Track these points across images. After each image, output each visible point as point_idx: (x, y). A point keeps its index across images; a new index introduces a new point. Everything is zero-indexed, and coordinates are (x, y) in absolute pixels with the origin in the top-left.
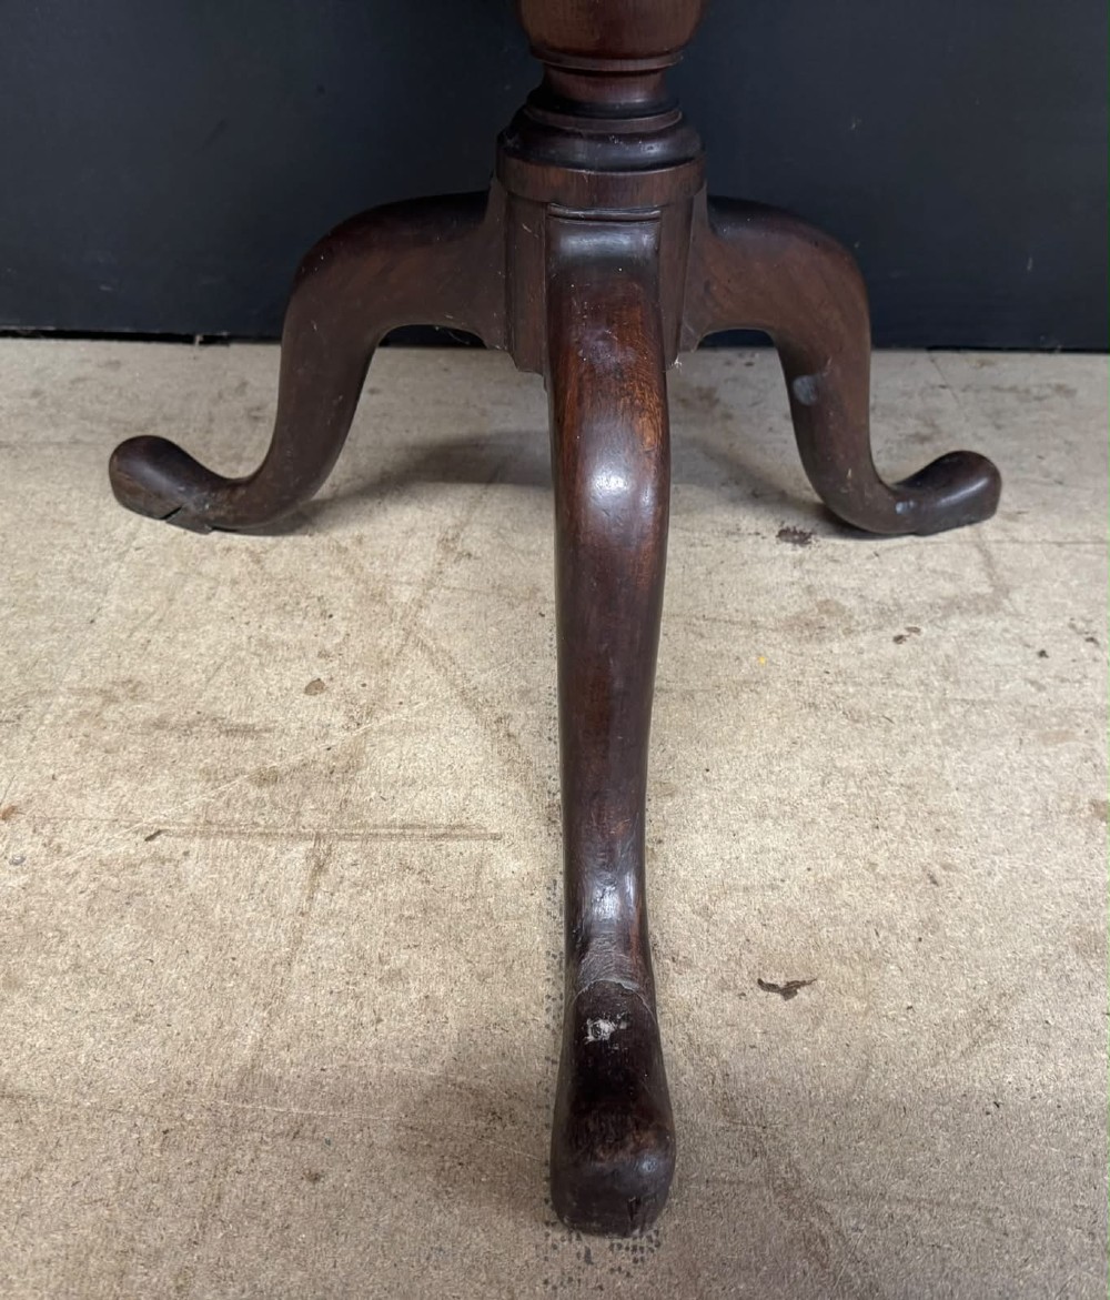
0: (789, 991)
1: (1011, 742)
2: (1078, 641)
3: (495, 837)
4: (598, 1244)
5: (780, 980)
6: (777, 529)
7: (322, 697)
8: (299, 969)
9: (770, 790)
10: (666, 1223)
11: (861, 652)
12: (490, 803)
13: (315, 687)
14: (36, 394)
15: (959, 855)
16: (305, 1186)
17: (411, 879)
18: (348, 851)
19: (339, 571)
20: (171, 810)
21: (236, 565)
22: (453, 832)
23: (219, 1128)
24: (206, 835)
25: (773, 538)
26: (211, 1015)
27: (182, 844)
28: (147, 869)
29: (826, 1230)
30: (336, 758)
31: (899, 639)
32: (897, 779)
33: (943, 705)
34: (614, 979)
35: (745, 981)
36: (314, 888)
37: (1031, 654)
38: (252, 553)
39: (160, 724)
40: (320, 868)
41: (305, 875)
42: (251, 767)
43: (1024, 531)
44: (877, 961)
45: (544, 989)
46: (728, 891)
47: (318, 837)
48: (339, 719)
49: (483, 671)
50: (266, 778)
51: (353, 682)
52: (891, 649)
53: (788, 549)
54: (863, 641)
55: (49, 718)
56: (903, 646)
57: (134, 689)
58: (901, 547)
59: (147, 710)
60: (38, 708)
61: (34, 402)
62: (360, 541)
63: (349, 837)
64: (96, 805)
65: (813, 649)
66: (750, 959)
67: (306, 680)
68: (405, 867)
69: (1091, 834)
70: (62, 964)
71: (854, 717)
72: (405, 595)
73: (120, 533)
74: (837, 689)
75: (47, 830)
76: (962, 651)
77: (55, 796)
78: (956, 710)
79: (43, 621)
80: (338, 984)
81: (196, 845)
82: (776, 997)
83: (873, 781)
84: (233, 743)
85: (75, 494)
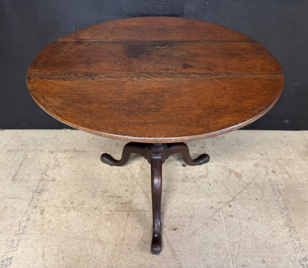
0: (175, 230)
1: (204, 198)
2: (215, 182)
3: (147, 211)
4: (155, 255)
5: (174, 228)
6: (182, 164)
7: (127, 192)
8: (127, 227)
9: (176, 205)
10: (161, 253)
11: (189, 184)
12: (146, 207)
13: (127, 191)
14: (88, 141)
15: (195, 213)
16: (129, 250)
17: (138, 217)
18: (131, 213)
19: (128, 172)
20: (112, 208)
21: (116, 172)
22: (142, 211)
23: (120, 244)
24: (116, 211)
25: (181, 166)
26: (119, 232)
27: (114, 212)
28: (111, 215)
29: (175, 254)
30: (129, 201)
31: (194, 182)
32: (190, 203)
33: (197, 192)
34: (157, 230)
35: (171, 229)
36: (128, 218)
37: (209, 184)
38: (118, 169)
39: (110, 196)
40: (128, 215)
41: (127, 216)
42: (120, 202)
43: (212, 164)
44: (184, 226)
45: (151, 230)
46: (170, 218)
47: (128, 211)
48: (129, 195)
49: (145, 188)
50: (122, 204)
51: (131, 190)
52: (193, 184)
53: (183, 168)
54: (189, 183)
55: (98, 196)
56: (195, 183)
57: (107, 191)
58: (196, 167)
59: (108, 194)
60: (96, 194)
61: (88, 143)
62: (131, 167)
63: (131, 211)
64: (104, 207)
65: (184, 184)
66: (172, 226)
67: (125, 190)
68: (137, 215)
69: (210, 210)
70: (104, 227)
71: (187, 194)
72: (136, 176)
73: (102, 166)
74: (186, 190)
75: (100, 210)
76: (201, 184)
77: (100, 206)
78: (199, 193)
79: (95, 181)
80: (131, 229)
81: (115, 212)
82: (174, 230)
83: (188, 203)
84: (118, 199)
85: (96, 160)
